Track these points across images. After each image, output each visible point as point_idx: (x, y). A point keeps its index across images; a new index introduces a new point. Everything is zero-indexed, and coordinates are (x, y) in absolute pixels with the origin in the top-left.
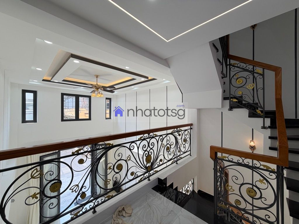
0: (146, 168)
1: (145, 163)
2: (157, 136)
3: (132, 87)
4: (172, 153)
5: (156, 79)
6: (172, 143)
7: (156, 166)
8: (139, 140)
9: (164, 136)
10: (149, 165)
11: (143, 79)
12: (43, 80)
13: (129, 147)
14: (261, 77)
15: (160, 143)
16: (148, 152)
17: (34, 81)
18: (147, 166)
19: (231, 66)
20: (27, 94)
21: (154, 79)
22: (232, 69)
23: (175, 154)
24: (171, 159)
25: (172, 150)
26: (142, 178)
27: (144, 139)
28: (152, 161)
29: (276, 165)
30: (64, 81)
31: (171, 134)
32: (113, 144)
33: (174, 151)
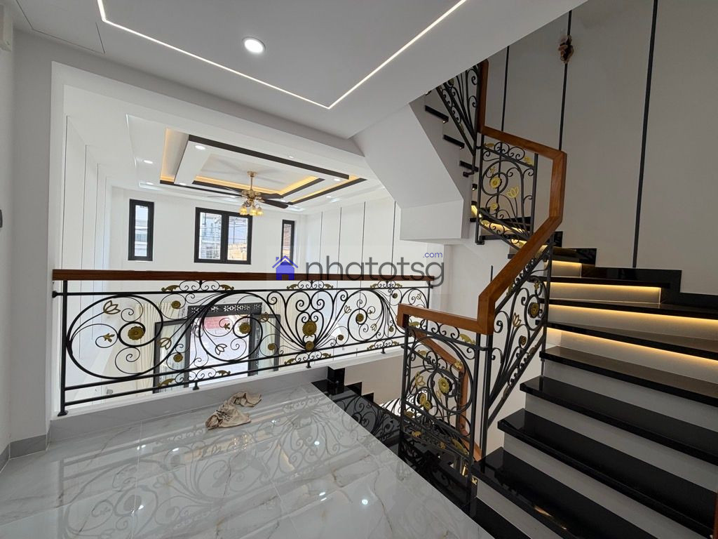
0: (303, 343)
1: (302, 335)
2: (332, 289)
3: (328, 196)
4: (370, 329)
5: (365, 180)
6: (372, 310)
7: (328, 345)
8: (288, 289)
9: (350, 292)
10: (311, 339)
11: (338, 181)
12: (162, 182)
13: (266, 300)
14: (531, 171)
15: (339, 303)
16: (310, 317)
17: (148, 183)
18: (306, 340)
19: (485, 151)
20: (138, 208)
21: (361, 180)
22: (485, 156)
23: (378, 332)
24: (366, 341)
25: (369, 322)
26: (292, 360)
27: (301, 290)
28: (317, 334)
29: (475, 333)
30: (195, 182)
31: (371, 289)
32: (233, 288)
33: (376, 325)
